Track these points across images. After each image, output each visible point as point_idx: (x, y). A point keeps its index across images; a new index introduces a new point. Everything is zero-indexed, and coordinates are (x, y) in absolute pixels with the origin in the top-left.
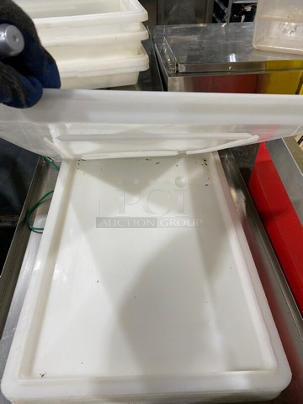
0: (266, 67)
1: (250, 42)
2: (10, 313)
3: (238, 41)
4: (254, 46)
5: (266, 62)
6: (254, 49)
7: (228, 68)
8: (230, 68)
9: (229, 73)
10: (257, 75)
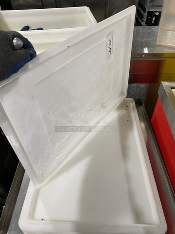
0: (164, 56)
1: (156, 40)
2: (22, 185)
3: (149, 40)
4: (158, 43)
5: (164, 54)
6: (157, 45)
7: (143, 56)
8: (144, 56)
9: (143, 59)
10: (159, 60)
